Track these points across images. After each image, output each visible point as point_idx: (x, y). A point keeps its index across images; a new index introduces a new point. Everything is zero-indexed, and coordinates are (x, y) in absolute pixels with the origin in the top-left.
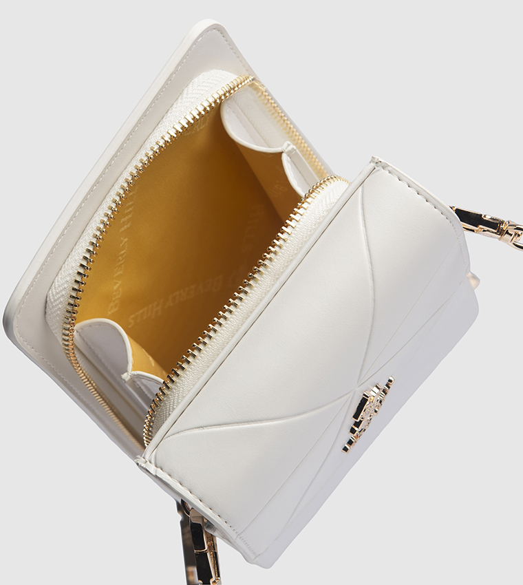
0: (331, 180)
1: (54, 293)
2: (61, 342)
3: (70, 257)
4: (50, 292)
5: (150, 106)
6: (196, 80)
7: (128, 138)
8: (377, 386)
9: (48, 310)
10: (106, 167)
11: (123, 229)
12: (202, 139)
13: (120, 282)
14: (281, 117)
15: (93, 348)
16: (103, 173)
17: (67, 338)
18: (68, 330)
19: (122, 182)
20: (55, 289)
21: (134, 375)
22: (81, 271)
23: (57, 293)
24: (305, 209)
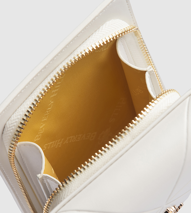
0: (171, 91)
1: (10, 123)
2: (8, 150)
3: (22, 105)
4: (8, 122)
5: (81, 32)
6: (108, 23)
7: (65, 47)
8: (174, 207)
9: (4, 132)
10: (51, 60)
11: (52, 96)
12: (103, 56)
13: (44, 125)
14: (146, 53)
15: (23, 157)
16: (49, 63)
17: (12, 149)
18: (14, 145)
19: (58, 70)
20: (11, 121)
21: (44, 176)
22: (27, 114)
23: (12, 124)
24: (155, 104)
